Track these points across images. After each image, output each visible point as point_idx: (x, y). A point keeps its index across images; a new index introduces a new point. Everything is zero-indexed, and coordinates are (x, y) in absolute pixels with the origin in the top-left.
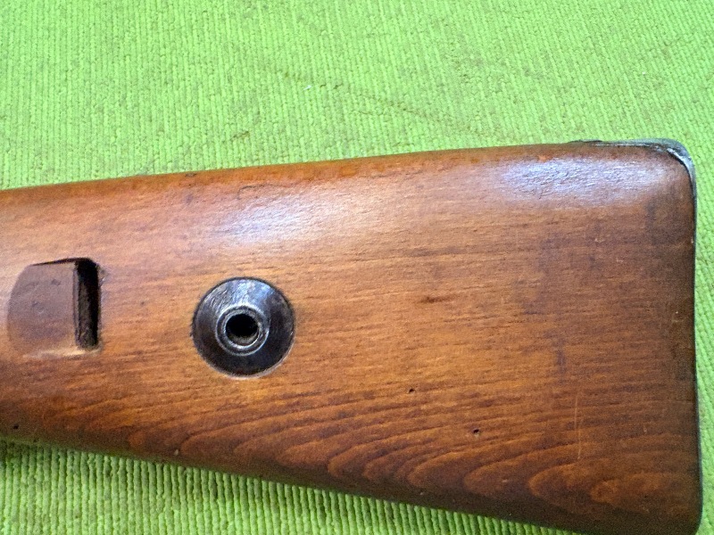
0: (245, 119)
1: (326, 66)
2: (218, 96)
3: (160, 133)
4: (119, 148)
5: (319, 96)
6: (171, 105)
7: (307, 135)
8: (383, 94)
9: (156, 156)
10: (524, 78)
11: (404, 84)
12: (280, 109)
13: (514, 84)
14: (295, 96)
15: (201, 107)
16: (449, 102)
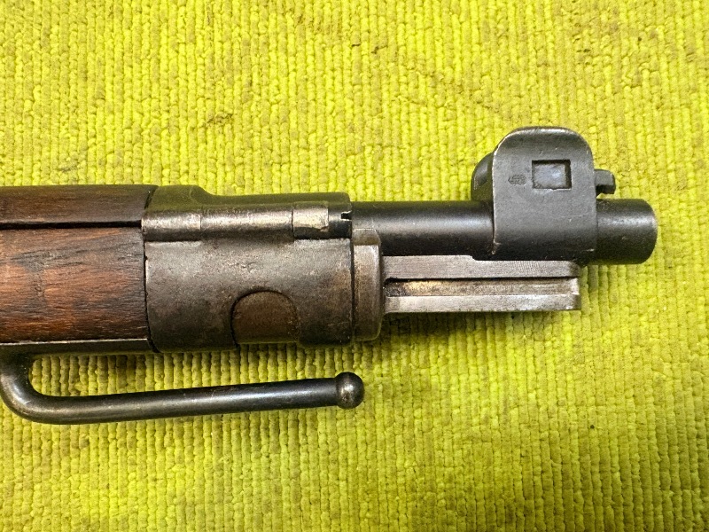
0: (228, 92)
1: (364, 12)
2: (190, 47)
3: (99, 102)
4: (36, 122)
5: (347, 63)
6: (117, 55)
7: (320, 132)
8: (448, 70)
9: (92, 141)
10: (682, 65)
11: (484, 55)
12: (284, 80)
13: (665, 75)
14: (310, 59)
15: (163, 66)
16: (552, 96)
